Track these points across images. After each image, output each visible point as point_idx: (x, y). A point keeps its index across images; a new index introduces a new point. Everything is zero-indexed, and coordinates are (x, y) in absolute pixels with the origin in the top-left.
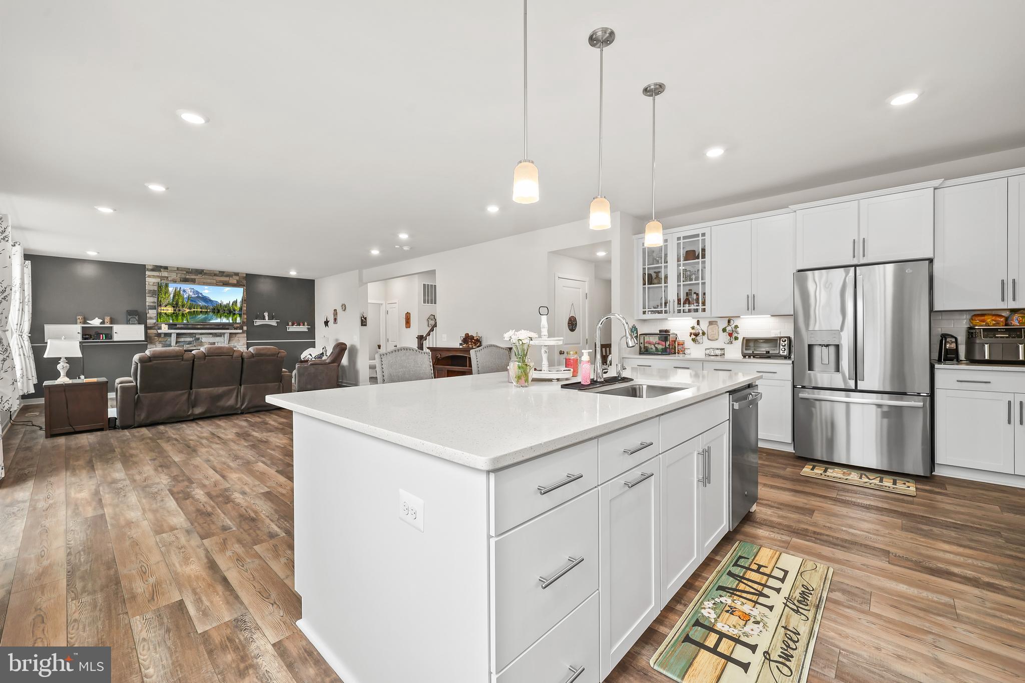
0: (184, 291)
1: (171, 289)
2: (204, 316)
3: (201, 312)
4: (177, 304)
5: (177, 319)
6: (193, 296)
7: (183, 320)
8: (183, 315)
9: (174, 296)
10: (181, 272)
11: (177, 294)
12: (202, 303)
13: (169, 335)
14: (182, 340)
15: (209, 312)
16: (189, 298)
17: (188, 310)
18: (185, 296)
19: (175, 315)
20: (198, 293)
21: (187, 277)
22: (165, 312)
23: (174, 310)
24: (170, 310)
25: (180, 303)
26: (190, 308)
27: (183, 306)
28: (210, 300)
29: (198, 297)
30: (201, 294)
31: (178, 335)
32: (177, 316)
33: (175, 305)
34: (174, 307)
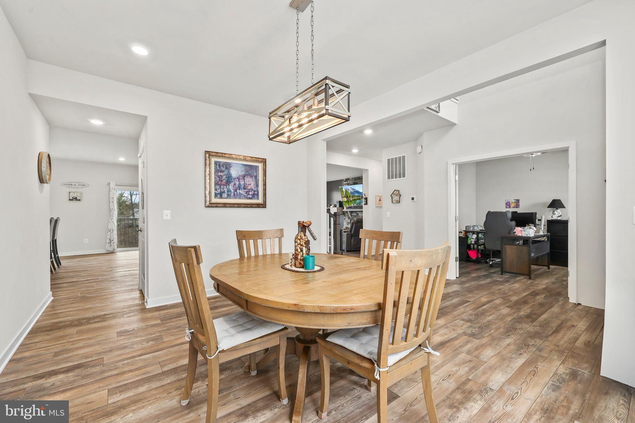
0: (348, 190)
1: (344, 190)
2: (359, 201)
3: (357, 199)
4: (347, 196)
5: (349, 204)
6: (352, 191)
7: (351, 204)
8: (351, 201)
9: (346, 193)
10: (353, 180)
11: (346, 191)
12: (357, 194)
13: (347, 212)
14: (353, 214)
15: (361, 198)
16: (351, 192)
17: (352, 199)
18: (349, 192)
19: (348, 202)
20: (354, 189)
21: (355, 182)
22: (344, 200)
23: (347, 199)
24: (345, 199)
25: (348, 196)
26: (353, 198)
27: (350, 197)
28: (360, 192)
29: (354, 191)
30: (355, 189)
31: (351, 212)
32: (349, 202)
33: (347, 197)
34: (347, 198)
